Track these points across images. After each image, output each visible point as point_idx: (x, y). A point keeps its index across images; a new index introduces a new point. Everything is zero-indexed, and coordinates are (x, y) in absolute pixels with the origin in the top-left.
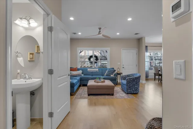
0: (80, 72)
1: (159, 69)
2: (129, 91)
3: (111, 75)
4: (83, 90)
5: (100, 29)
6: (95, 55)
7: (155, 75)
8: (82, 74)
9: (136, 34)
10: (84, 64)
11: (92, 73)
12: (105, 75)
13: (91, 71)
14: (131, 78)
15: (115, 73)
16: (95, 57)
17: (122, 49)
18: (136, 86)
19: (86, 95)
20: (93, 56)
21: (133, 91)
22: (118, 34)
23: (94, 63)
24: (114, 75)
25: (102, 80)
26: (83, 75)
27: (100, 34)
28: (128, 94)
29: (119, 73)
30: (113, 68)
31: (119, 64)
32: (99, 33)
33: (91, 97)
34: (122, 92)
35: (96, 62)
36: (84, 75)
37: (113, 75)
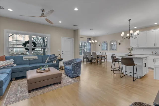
0: (11, 61)
1: (87, 54)
2: (74, 75)
3: (54, 62)
4: (19, 85)
5: (43, 11)
6: (32, 41)
7: (84, 58)
8: (14, 63)
9: (75, 25)
10: (12, 50)
11: (30, 62)
12: (46, 62)
13: (27, 59)
14: (76, 64)
15: (57, 59)
16: (32, 43)
17: (61, 37)
18: (79, 70)
19: (26, 93)
20: (31, 42)
21: (77, 74)
22: (60, 22)
23: (30, 50)
24: (57, 61)
25: (47, 69)
26: (15, 65)
27: (44, 17)
28: (73, 78)
29: (60, 59)
30: (54, 55)
31: (59, 50)
32: (43, 15)
33: (34, 93)
34: (67, 77)
35: (33, 49)
36: (17, 65)
37: (55, 61)
